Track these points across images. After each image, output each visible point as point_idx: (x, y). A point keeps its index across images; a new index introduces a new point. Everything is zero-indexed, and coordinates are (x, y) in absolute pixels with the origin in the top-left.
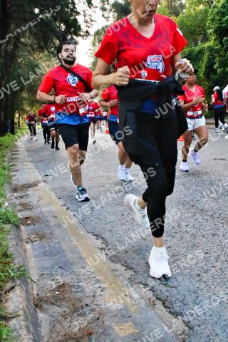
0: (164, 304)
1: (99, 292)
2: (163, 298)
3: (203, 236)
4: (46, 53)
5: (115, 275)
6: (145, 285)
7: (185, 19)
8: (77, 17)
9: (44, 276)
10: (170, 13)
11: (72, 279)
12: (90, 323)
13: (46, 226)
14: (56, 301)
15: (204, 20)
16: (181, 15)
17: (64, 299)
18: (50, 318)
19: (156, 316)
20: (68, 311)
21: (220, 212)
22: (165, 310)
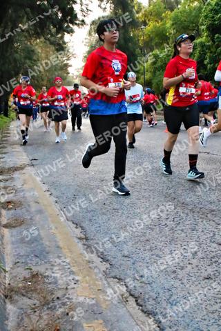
0: (136, 301)
1: (72, 285)
2: (137, 295)
3: (182, 230)
4: (42, 39)
5: (90, 267)
6: (119, 279)
7: (180, 14)
8: (74, 5)
9: (18, 264)
10: (165, 8)
11: (47, 269)
12: (59, 318)
13: (27, 211)
14: (27, 292)
15: (197, 17)
16: (175, 10)
17: (36, 290)
18: (19, 311)
19: (128, 314)
20: (38, 303)
21: (201, 206)
22: (137, 307)
